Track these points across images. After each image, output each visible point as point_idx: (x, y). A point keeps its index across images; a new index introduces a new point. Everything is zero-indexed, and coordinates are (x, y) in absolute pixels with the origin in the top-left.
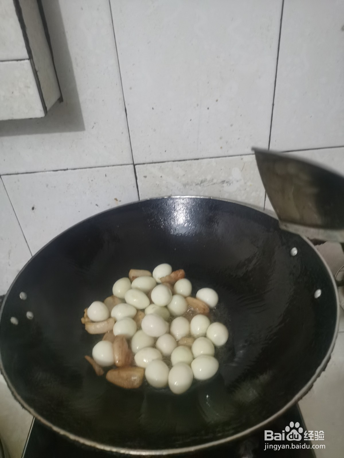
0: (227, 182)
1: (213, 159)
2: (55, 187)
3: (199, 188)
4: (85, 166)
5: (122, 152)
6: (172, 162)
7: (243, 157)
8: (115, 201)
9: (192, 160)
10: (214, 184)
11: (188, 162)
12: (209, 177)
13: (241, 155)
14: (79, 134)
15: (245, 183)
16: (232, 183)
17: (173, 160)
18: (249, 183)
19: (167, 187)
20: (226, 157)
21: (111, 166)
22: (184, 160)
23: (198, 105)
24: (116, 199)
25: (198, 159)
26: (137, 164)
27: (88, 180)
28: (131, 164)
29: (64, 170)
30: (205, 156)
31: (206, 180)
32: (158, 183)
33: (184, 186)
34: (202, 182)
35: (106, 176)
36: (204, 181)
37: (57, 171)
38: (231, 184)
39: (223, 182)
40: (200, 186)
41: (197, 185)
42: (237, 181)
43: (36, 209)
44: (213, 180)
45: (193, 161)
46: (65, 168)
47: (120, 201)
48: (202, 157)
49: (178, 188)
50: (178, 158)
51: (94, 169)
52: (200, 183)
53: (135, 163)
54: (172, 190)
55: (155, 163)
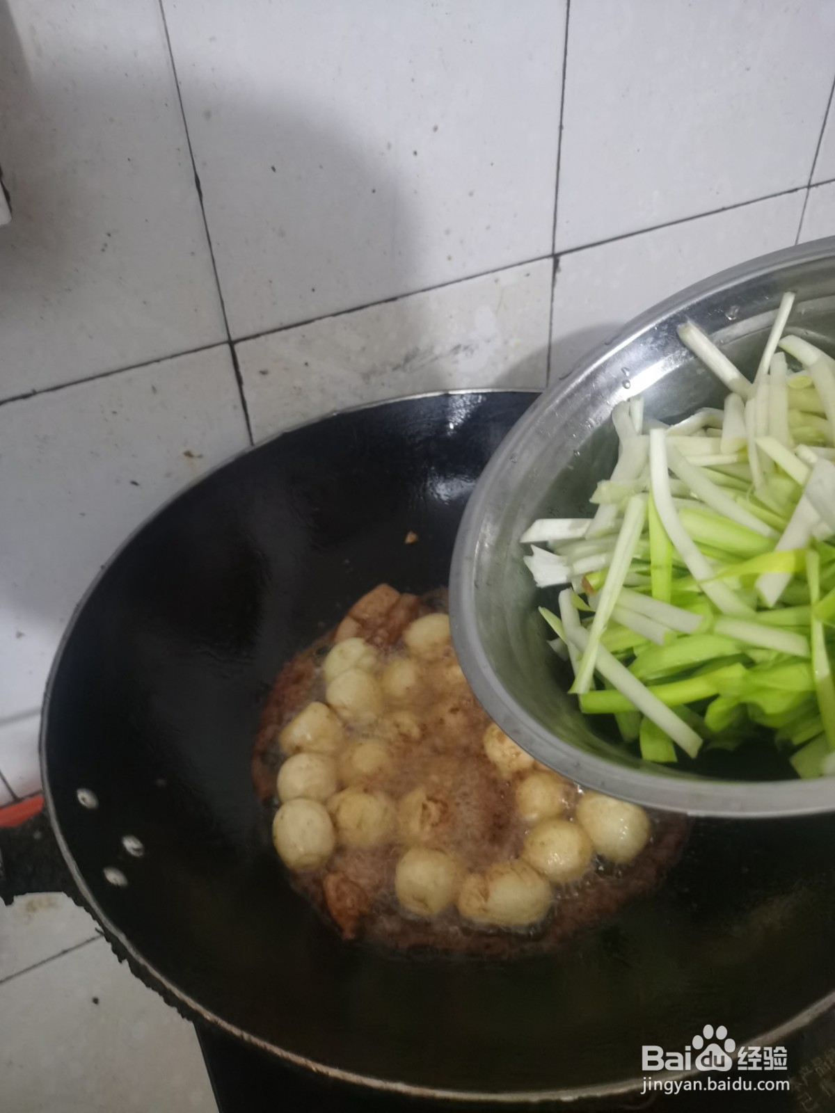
0: (466, 348)
1: (432, 293)
6: (332, 318)
7: (498, 274)
8: (187, 458)
9: (380, 302)
10: (437, 358)
11: (371, 310)
12: (423, 344)
13: (492, 272)
15: (506, 343)
19: (323, 391)
20: (460, 281)
21: (166, 358)
24: (189, 454)
25: (395, 299)
26: (238, 341)
27: (103, 412)
28: (223, 343)
29: (25, 397)
31: (418, 350)
32: (298, 383)
34: (407, 359)
35: (154, 390)
36: (413, 356)
40: (404, 369)
41: (396, 368)
42: (488, 341)
45: (383, 305)
47: (200, 456)
48: (405, 291)
49: (350, 387)
52: (402, 363)
53: (233, 338)
55: (288, 328)
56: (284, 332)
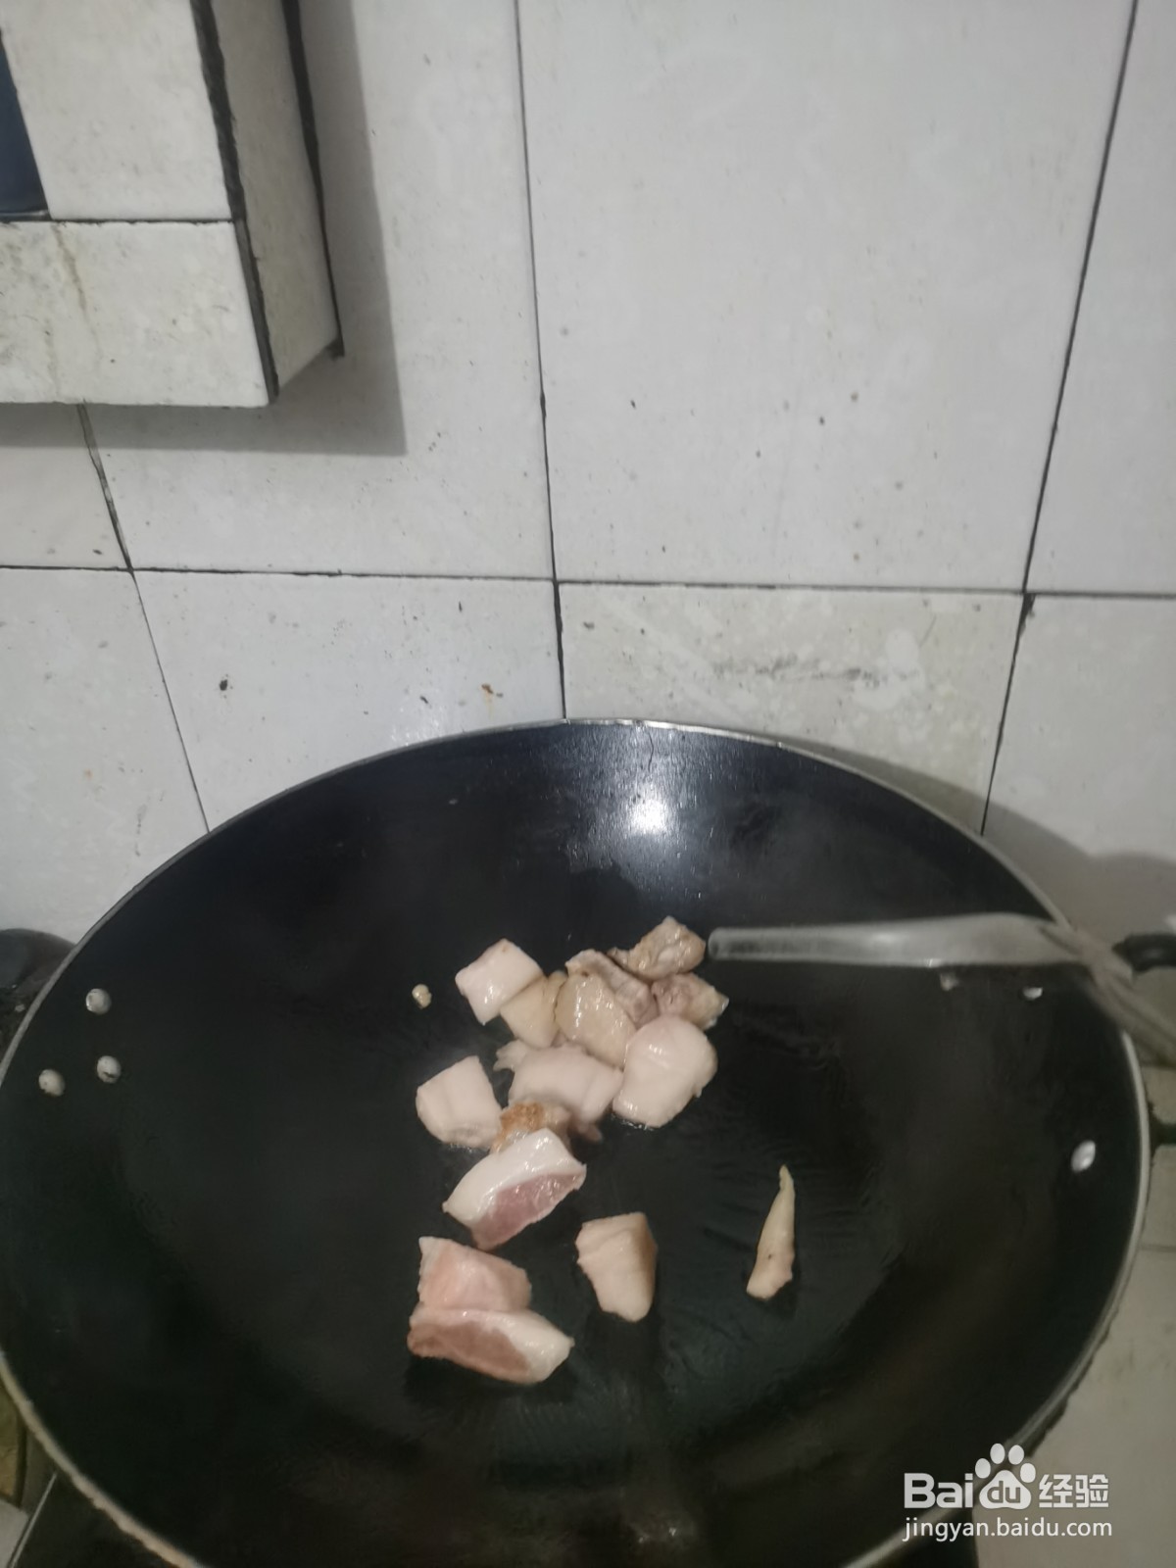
0: (867, 676)
1: (825, 595)
2: (296, 625)
3: (769, 682)
4: (397, 570)
5: (520, 536)
6: (684, 588)
7: (933, 597)
8: (485, 692)
9: (750, 586)
10: (822, 676)
11: (737, 592)
12: (804, 653)
13: (924, 589)
14: (387, 463)
15: (931, 687)
16: (885, 679)
17: (687, 579)
18: (943, 689)
19: (659, 669)
20: (869, 588)
21: (478, 577)
22: (724, 586)
23: (786, 406)
24: (487, 688)
25: (771, 587)
26: (564, 582)
27: (403, 614)
28: (547, 579)
29: (330, 575)
30: (798, 578)
31: (795, 658)
32: (629, 650)
33: (715, 671)
34: (779, 665)
35: (460, 608)
36: (788, 664)
37: (306, 574)
38: (882, 684)
39: (853, 673)
40: (773, 676)
41: (761, 671)
42: (903, 677)
43: (232, 688)
44: (817, 661)
45: (755, 592)
46: (334, 570)
47: (500, 695)
48: (787, 581)
49: (695, 674)
50: (706, 577)
51: (424, 580)
52: (771, 667)
53: (559, 576)
54: (674, 680)
55: (626, 583)
56: (620, 588)
